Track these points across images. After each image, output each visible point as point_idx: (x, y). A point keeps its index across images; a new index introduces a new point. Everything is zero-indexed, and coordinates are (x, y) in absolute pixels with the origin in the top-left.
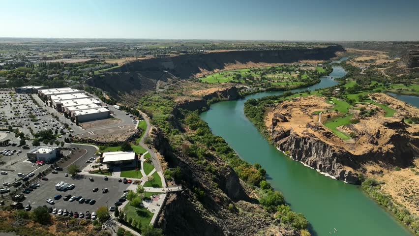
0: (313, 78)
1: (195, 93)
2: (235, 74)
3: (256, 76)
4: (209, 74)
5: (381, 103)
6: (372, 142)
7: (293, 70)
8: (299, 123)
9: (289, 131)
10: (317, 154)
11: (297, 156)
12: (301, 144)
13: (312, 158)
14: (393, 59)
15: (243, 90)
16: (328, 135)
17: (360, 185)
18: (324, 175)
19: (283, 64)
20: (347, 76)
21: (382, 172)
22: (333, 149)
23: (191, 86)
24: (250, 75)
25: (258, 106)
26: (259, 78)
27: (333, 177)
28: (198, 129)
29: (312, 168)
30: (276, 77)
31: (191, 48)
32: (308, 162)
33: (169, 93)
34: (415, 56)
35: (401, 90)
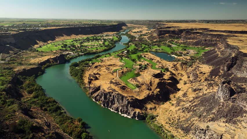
0: (111, 44)
1: (33, 61)
2: (63, 44)
3: (77, 44)
4: (44, 45)
5: (149, 59)
6: (148, 89)
7: (100, 39)
8: (105, 80)
9: (99, 87)
10: (118, 102)
11: (106, 105)
12: (108, 96)
13: (115, 106)
14: (150, 30)
15: (68, 56)
16: (123, 88)
17: (145, 119)
18: (124, 116)
19: (93, 35)
20: (129, 42)
21: (155, 107)
22: (127, 99)
23: (30, 55)
24: (73, 44)
25: (79, 67)
26: (79, 45)
27: (129, 117)
28: (34, 93)
29: (116, 112)
30: (90, 44)
31: (30, 26)
32: (113, 108)
33: (9, 64)
34: (160, 30)
35: (157, 50)
